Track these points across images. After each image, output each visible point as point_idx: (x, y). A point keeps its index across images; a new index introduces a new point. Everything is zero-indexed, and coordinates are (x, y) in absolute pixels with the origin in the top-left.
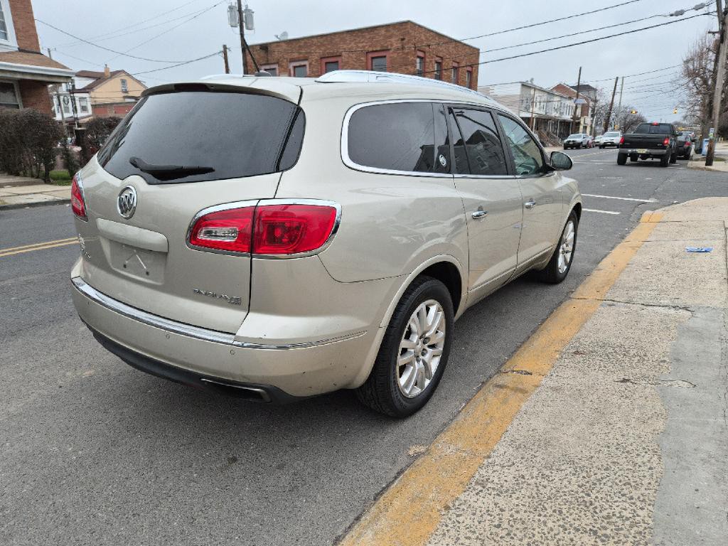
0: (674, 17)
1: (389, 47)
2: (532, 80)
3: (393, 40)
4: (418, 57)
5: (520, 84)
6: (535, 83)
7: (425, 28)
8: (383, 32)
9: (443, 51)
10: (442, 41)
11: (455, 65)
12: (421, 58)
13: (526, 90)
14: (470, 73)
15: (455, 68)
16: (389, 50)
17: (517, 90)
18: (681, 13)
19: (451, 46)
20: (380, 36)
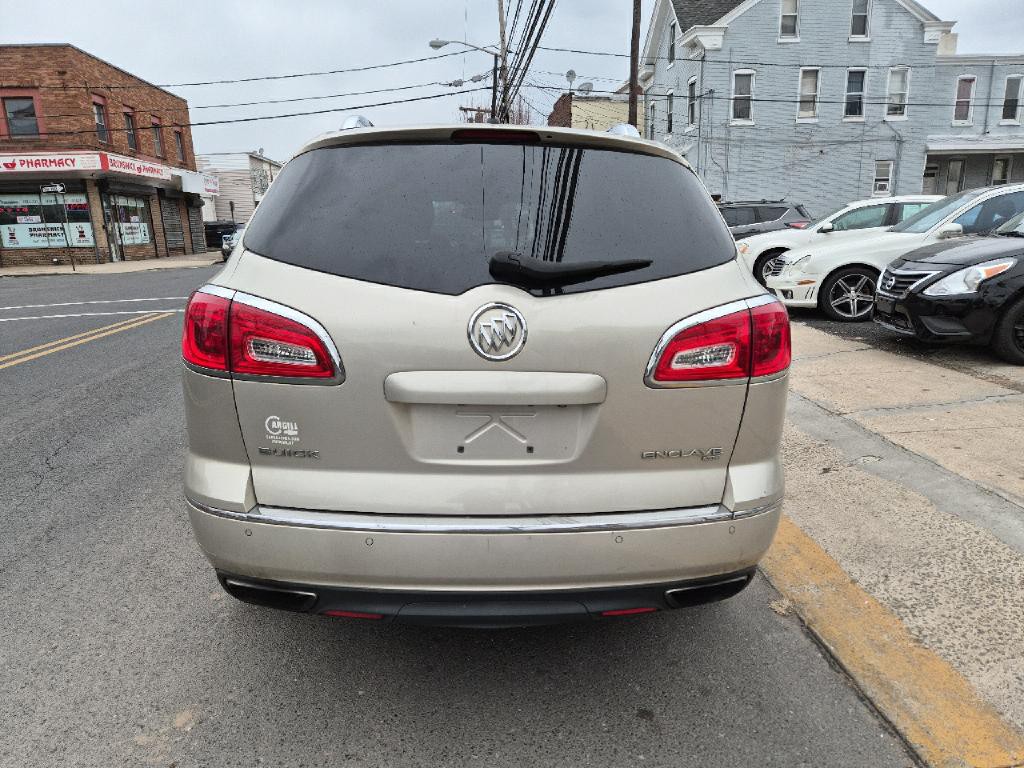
0: (453, 87)
1: (37, 84)
2: (261, 150)
3: (43, 72)
4: (94, 104)
5: (247, 157)
6: (266, 155)
7: (98, 60)
8: (18, 57)
9: (134, 98)
10: (129, 83)
11: (156, 121)
12: (99, 106)
13: (257, 165)
14: (179, 134)
15: (156, 126)
16: (36, 88)
17: (245, 164)
18: (458, 83)
19: (144, 92)
20: (14, 64)
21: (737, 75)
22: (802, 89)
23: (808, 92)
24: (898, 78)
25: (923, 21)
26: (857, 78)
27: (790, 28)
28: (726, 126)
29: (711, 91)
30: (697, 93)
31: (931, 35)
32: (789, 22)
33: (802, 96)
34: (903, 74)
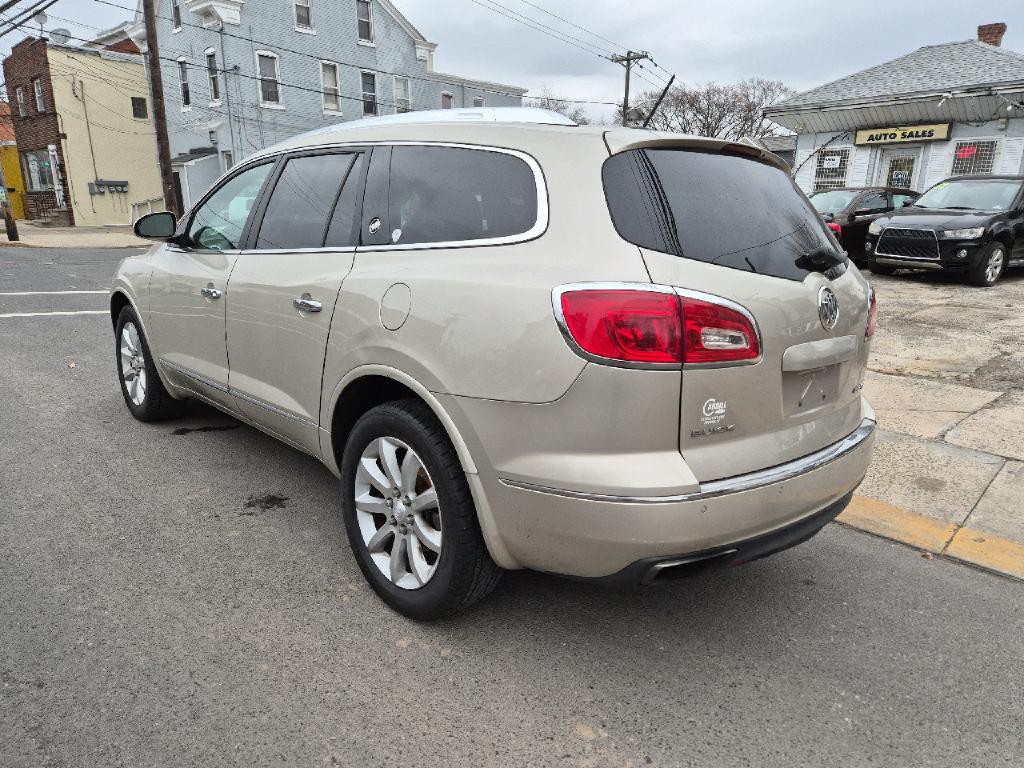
21: (260, 56)
22: (325, 82)
23: (330, 85)
24: (401, 86)
25: (414, 39)
26: (369, 80)
27: (304, 19)
28: (256, 106)
29: (236, 67)
30: (219, 66)
31: (421, 52)
32: (303, 13)
33: (325, 89)
34: (405, 83)
